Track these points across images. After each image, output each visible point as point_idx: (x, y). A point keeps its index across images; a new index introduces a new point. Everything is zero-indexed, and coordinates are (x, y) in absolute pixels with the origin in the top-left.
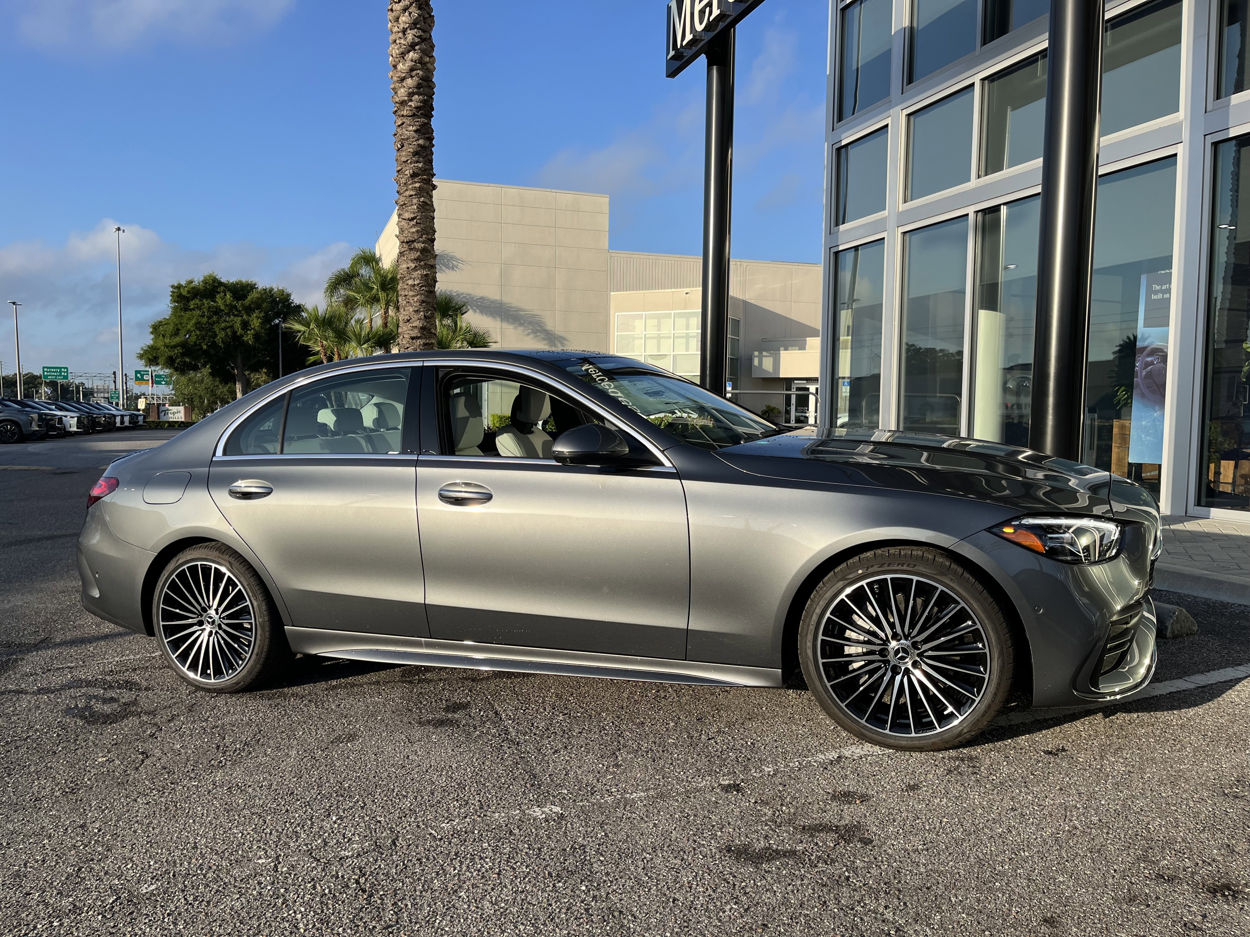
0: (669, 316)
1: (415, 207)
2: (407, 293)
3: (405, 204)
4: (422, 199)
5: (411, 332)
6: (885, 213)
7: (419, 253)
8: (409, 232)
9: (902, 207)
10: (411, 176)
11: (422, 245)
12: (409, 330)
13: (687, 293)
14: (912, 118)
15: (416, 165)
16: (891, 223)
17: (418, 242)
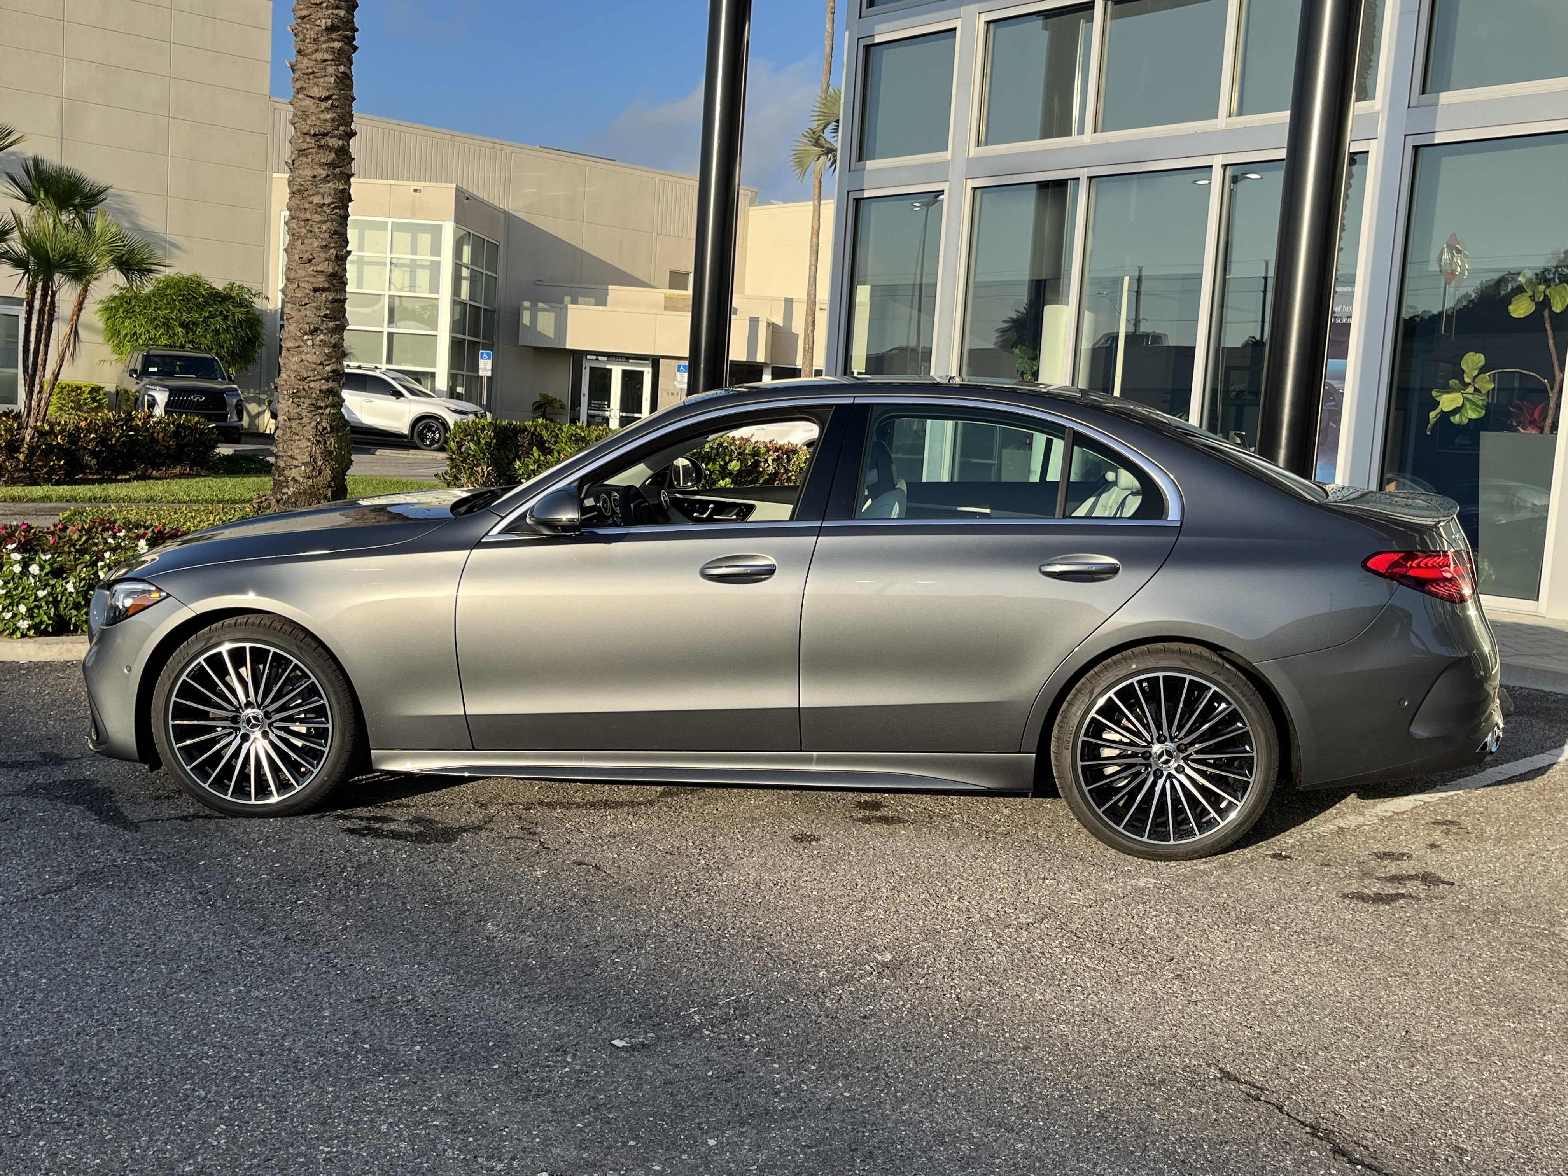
0: (383, 226)
1: (332, 80)
2: (308, 216)
3: (313, 73)
4: (342, 68)
5: (312, 280)
6: (948, 155)
7: (333, 155)
8: (319, 118)
9: (974, 151)
10: (327, 29)
11: (340, 143)
12: (310, 276)
13: (416, 190)
14: (992, 25)
15: (335, 12)
16: (957, 171)
17: (332, 137)
